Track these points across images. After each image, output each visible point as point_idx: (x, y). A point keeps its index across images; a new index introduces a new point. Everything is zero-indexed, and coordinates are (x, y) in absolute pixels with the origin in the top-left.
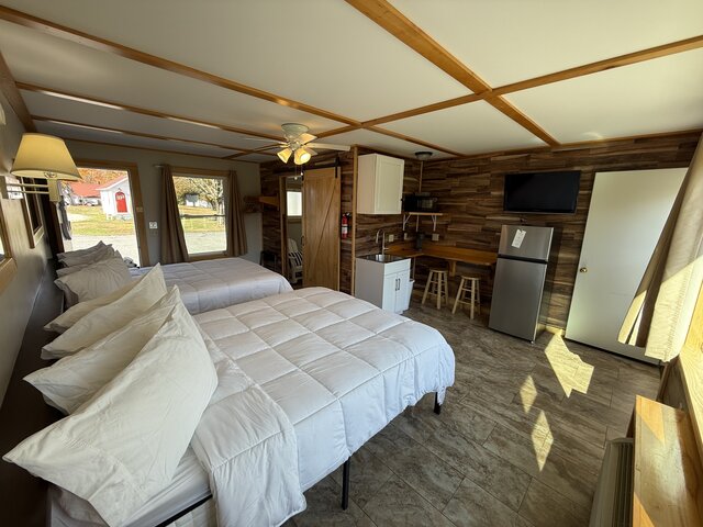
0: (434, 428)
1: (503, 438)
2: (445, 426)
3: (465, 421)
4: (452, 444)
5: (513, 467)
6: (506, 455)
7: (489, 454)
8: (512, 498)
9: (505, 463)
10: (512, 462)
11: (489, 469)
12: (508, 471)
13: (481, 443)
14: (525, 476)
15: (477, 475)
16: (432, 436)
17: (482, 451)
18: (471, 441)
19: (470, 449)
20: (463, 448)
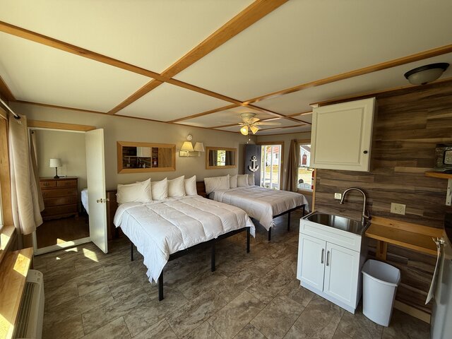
0: (151, 295)
1: (119, 333)
2: (148, 300)
3: (147, 314)
4: (134, 300)
5: (99, 327)
6: (108, 328)
7: (115, 317)
8: (88, 316)
9: (104, 324)
10: (101, 329)
11: (108, 313)
12: (99, 323)
13: (125, 316)
14: (89, 331)
15: (110, 304)
16: (145, 292)
17: (120, 314)
18: (130, 311)
19: (125, 308)
20: (128, 305)
